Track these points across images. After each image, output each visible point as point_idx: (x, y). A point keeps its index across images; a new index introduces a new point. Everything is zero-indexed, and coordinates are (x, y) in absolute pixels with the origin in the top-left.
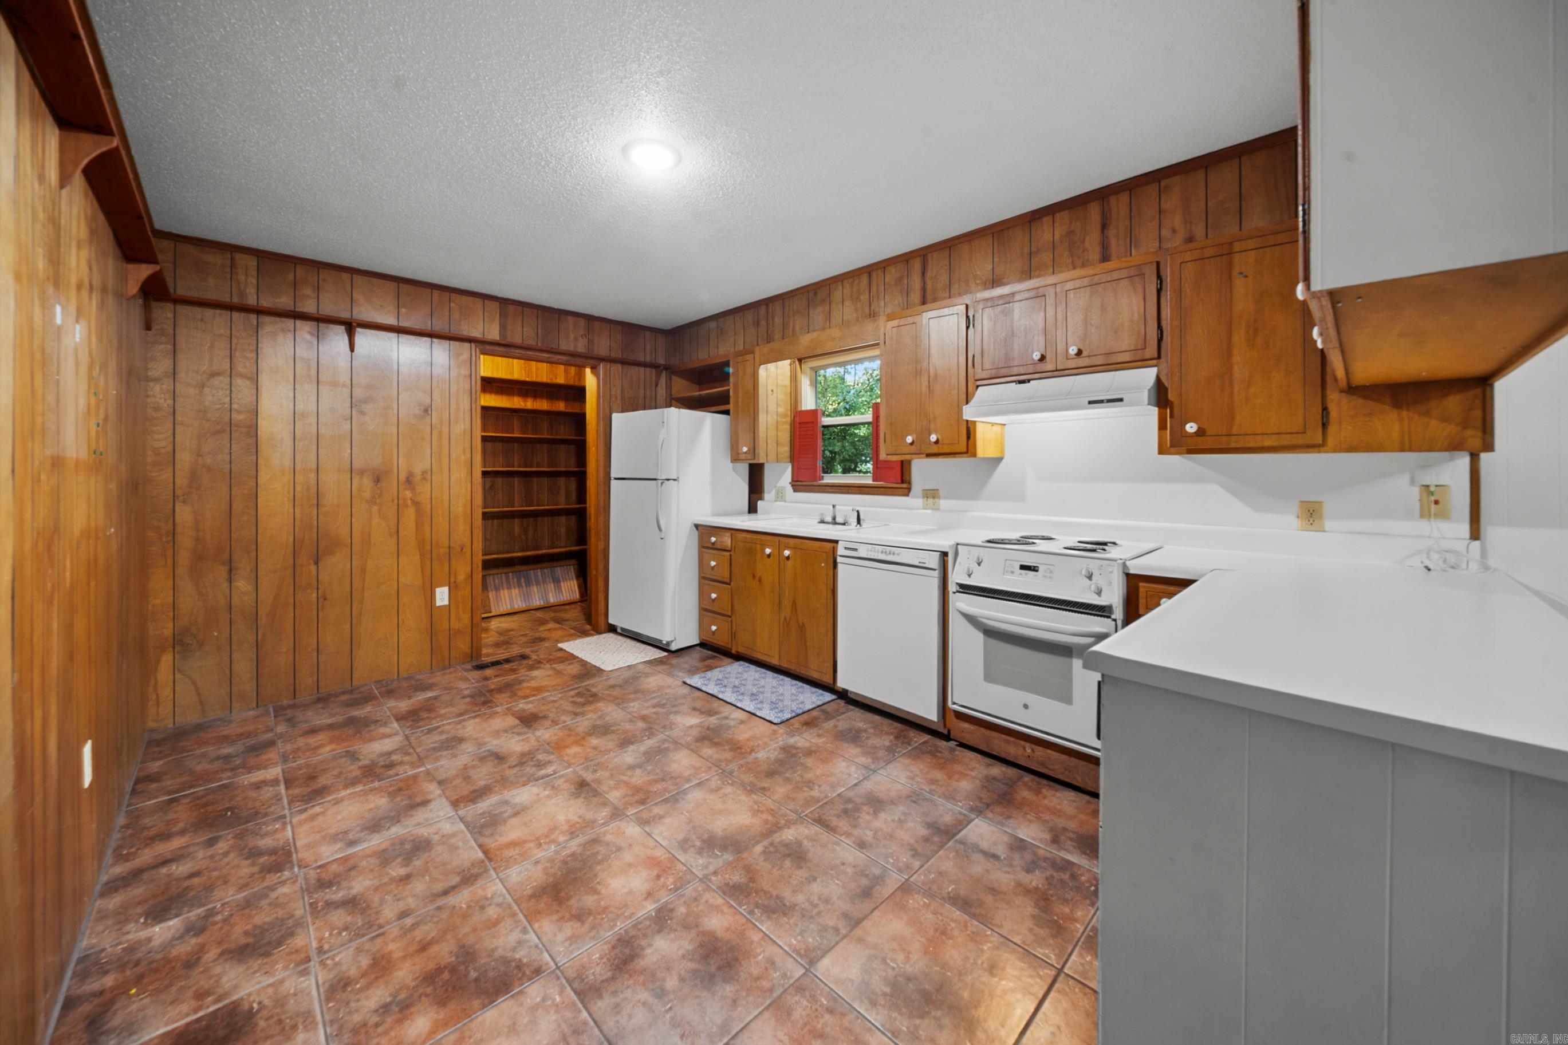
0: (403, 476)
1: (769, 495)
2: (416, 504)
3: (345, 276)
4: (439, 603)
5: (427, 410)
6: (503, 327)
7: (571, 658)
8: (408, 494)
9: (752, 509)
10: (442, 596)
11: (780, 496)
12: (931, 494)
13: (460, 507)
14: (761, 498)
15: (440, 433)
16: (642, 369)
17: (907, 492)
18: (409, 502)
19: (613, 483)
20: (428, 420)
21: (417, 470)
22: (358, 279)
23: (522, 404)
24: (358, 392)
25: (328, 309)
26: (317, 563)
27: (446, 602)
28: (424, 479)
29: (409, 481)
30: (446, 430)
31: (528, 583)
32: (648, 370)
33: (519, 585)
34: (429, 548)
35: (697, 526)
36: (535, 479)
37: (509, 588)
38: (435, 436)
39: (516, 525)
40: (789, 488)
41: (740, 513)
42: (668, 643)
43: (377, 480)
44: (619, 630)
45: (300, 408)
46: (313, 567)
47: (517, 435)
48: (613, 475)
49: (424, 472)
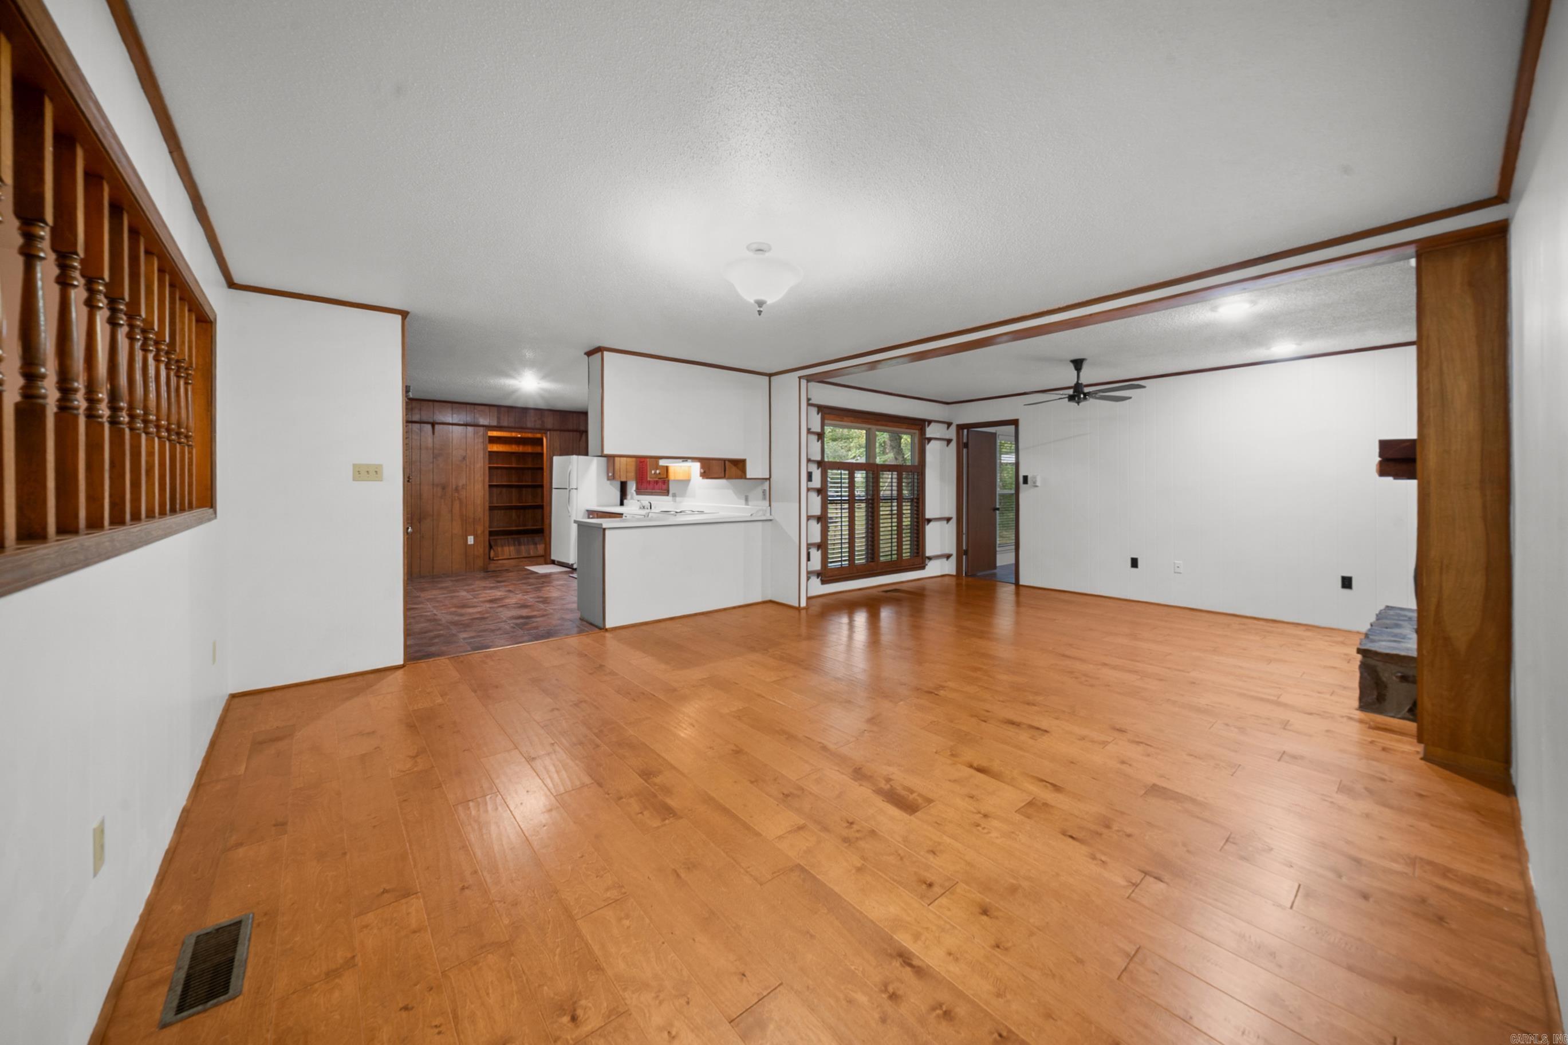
0: (454, 487)
1: (629, 497)
2: (460, 499)
3: (431, 403)
4: (469, 543)
5: (464, 458)
6: (499, 418)
7: (529, 570)
8: (456, 495)
9: (622, 504)
10: (471, 540)
11: (632, 498)
12: (674, 495)
13: (479, 501)
14: (626, 499)
15: (470, 468)
16: (571, 433)
17: (668, 495)
18: (456, 498)
19: (553, 490)
20: (465, 462)
21: (460, 484)
22: (435, 403)
23: (517, 448)
24: (436, 451)
25: (425, 419)
26: (420, 523)
27: (472, 543)
28: (463, 488)
29: (457, 490)
30: (472, 467)
31: (520, 544)
32: (575, 433)
33: (515, 545)
34: (465, 518)
35: (587, 511)
36: (524, 489)
37: (509, 546)
38: (467, 470)
39: (514, 513)
40: (635, 493)
41: (616, 505)
42: (572, 565)
43: (444, 488)
44: (556, 563)
45: (414, 459)
46: (418, 524)
47: (514, 465)
48: (554, 486)
49: (463, 485)
